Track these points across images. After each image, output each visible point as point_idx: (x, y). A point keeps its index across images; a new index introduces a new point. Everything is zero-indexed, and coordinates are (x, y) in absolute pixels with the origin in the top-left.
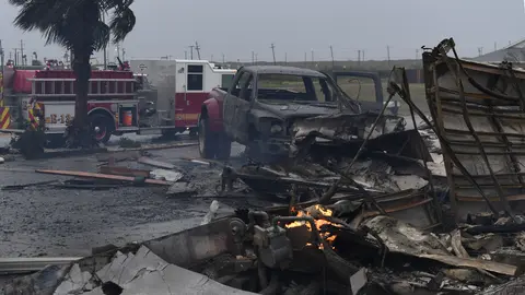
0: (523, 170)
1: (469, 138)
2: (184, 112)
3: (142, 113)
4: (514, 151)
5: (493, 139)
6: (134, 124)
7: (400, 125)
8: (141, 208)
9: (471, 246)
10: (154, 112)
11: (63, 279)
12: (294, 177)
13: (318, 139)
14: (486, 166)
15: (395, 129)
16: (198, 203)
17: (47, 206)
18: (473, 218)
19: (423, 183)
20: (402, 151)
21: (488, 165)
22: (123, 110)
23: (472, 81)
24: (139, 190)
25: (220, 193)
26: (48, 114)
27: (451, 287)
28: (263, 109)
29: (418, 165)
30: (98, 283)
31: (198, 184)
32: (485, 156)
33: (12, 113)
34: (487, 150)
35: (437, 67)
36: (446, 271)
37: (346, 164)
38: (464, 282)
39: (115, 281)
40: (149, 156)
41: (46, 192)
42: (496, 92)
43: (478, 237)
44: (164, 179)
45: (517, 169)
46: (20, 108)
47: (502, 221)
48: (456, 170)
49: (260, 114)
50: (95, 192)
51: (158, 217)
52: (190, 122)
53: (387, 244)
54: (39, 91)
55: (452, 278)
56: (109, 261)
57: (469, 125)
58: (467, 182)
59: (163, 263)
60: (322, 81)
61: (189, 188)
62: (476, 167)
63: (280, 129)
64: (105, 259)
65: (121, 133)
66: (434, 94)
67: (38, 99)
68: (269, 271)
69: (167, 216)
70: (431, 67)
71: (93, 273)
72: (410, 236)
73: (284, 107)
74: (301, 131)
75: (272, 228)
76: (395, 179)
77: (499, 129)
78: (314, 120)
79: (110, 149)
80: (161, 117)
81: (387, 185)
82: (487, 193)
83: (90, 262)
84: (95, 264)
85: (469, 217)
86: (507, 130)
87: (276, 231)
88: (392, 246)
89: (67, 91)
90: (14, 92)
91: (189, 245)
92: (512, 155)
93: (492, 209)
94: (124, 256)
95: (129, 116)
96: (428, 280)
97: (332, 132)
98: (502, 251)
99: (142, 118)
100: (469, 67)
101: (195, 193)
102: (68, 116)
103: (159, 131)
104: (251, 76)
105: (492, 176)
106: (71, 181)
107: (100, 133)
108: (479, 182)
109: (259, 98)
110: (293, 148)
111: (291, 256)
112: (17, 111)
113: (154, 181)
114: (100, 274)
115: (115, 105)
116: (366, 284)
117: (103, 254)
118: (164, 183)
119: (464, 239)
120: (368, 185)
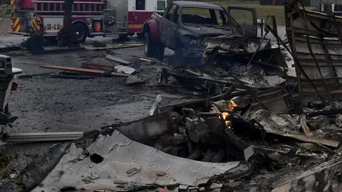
0: (339, 76)
1: (310, 57)
2: (133, 24)
3: (107, 24)
4: (335, 64)
5: (323, 58)
6: (101, 30)
7: (269, 45)
8: (109, 93)
9: (311, 124)
10: (114, 23)
11: (65, 153)
12: (206, 76)
13: (220, 51)
14: (319, 74)
15: (266, 46)
16: (146, 90)
17: (48, 91)
18: (311, 104)
19: (282, 80)
20: (270, 61)
21: (320, 72)
22: (94, 22)
23: (312, 24)
24: (108, 80)
25: (159, 83)
26: (45, 24)
27: (302, 154)
28: (185, 29)
29: (280, 70)
30: (87, 155)
31: (146, 76)
32: (318, 68)
33: (21, 22)
34: (320, 64)
35: (293, 15)
36: (298, 144)
37: (237, 67)
38: (309, 151)
39: (99, 153)
40: (112, 54)
41: (47, 80)
42: (326, 30)
43: (315, 118)
44: (123, 72)
45: (336, 75)
46: (27, 19)
47: (328, 108)
48: (302, 77)
49: (184, 32)
50: (79, 81)
51: (121, 100)
52: (137, 30)
53: (265, 128)
54: (39, 9)
55: (302, 148)
56: (95, 141)
57: (310, 50)
58: (308, 84)
59: (129, 141)
60: (221, 12)
61: (140, 80)
62: (314, 74)
63: (196, 42)
64: (92, 140)
65: (93, 36)
66: (291, 31)
67: (39, 14)
68: (194, 145)
69: (127, 100)
70: (289, 15)
71: (84, 149)
72: (278, 123)
73: (199, 29)
74: (210, 45)
75: (197, 119)
76: (266, 78)
77: (327, 51)
78: (217, 39)
79: (86, 47)
80: (118, 26)
81: (262, 82)
82: (319, 89)
83: (82, 141)
84: (85, 143)
85: (309, 103)
86: (331, 52)
87: (199, 121)
88: (268, 129)
89: (58, 9)
90: (22, 9)
91: (145, 128)
92: (333, 66)
93: (322, 99)
94: (104, 137)
95: (98, 25)
96: (289, 150)
97: (228, 47)
98: (328, 127)
99: (107, 26)
100: (311, 15)
101: (143, 83)
102: (58, 25)
103: (118, 35)
104: (177, 8)
105: (322, 80)
106: (63, 73)
107: (80, 36)
108: (314, 83)
109: (183, 22)
110: (204, 56)
111: (208, 136)
112: (24, 21)
113: (117, 74)
114: (89, 149)
115: (89, 18)
116: (254, 155)
117: (90, 136)
118: (123, 75)
119: (308, 121)
120: (250, 83)
